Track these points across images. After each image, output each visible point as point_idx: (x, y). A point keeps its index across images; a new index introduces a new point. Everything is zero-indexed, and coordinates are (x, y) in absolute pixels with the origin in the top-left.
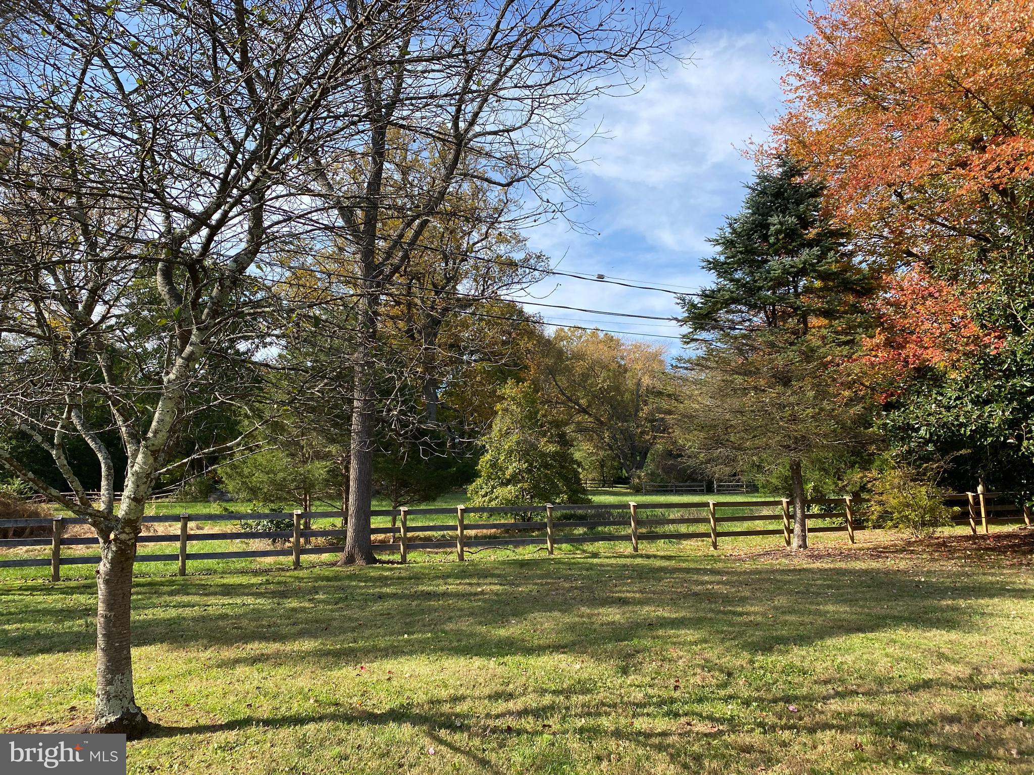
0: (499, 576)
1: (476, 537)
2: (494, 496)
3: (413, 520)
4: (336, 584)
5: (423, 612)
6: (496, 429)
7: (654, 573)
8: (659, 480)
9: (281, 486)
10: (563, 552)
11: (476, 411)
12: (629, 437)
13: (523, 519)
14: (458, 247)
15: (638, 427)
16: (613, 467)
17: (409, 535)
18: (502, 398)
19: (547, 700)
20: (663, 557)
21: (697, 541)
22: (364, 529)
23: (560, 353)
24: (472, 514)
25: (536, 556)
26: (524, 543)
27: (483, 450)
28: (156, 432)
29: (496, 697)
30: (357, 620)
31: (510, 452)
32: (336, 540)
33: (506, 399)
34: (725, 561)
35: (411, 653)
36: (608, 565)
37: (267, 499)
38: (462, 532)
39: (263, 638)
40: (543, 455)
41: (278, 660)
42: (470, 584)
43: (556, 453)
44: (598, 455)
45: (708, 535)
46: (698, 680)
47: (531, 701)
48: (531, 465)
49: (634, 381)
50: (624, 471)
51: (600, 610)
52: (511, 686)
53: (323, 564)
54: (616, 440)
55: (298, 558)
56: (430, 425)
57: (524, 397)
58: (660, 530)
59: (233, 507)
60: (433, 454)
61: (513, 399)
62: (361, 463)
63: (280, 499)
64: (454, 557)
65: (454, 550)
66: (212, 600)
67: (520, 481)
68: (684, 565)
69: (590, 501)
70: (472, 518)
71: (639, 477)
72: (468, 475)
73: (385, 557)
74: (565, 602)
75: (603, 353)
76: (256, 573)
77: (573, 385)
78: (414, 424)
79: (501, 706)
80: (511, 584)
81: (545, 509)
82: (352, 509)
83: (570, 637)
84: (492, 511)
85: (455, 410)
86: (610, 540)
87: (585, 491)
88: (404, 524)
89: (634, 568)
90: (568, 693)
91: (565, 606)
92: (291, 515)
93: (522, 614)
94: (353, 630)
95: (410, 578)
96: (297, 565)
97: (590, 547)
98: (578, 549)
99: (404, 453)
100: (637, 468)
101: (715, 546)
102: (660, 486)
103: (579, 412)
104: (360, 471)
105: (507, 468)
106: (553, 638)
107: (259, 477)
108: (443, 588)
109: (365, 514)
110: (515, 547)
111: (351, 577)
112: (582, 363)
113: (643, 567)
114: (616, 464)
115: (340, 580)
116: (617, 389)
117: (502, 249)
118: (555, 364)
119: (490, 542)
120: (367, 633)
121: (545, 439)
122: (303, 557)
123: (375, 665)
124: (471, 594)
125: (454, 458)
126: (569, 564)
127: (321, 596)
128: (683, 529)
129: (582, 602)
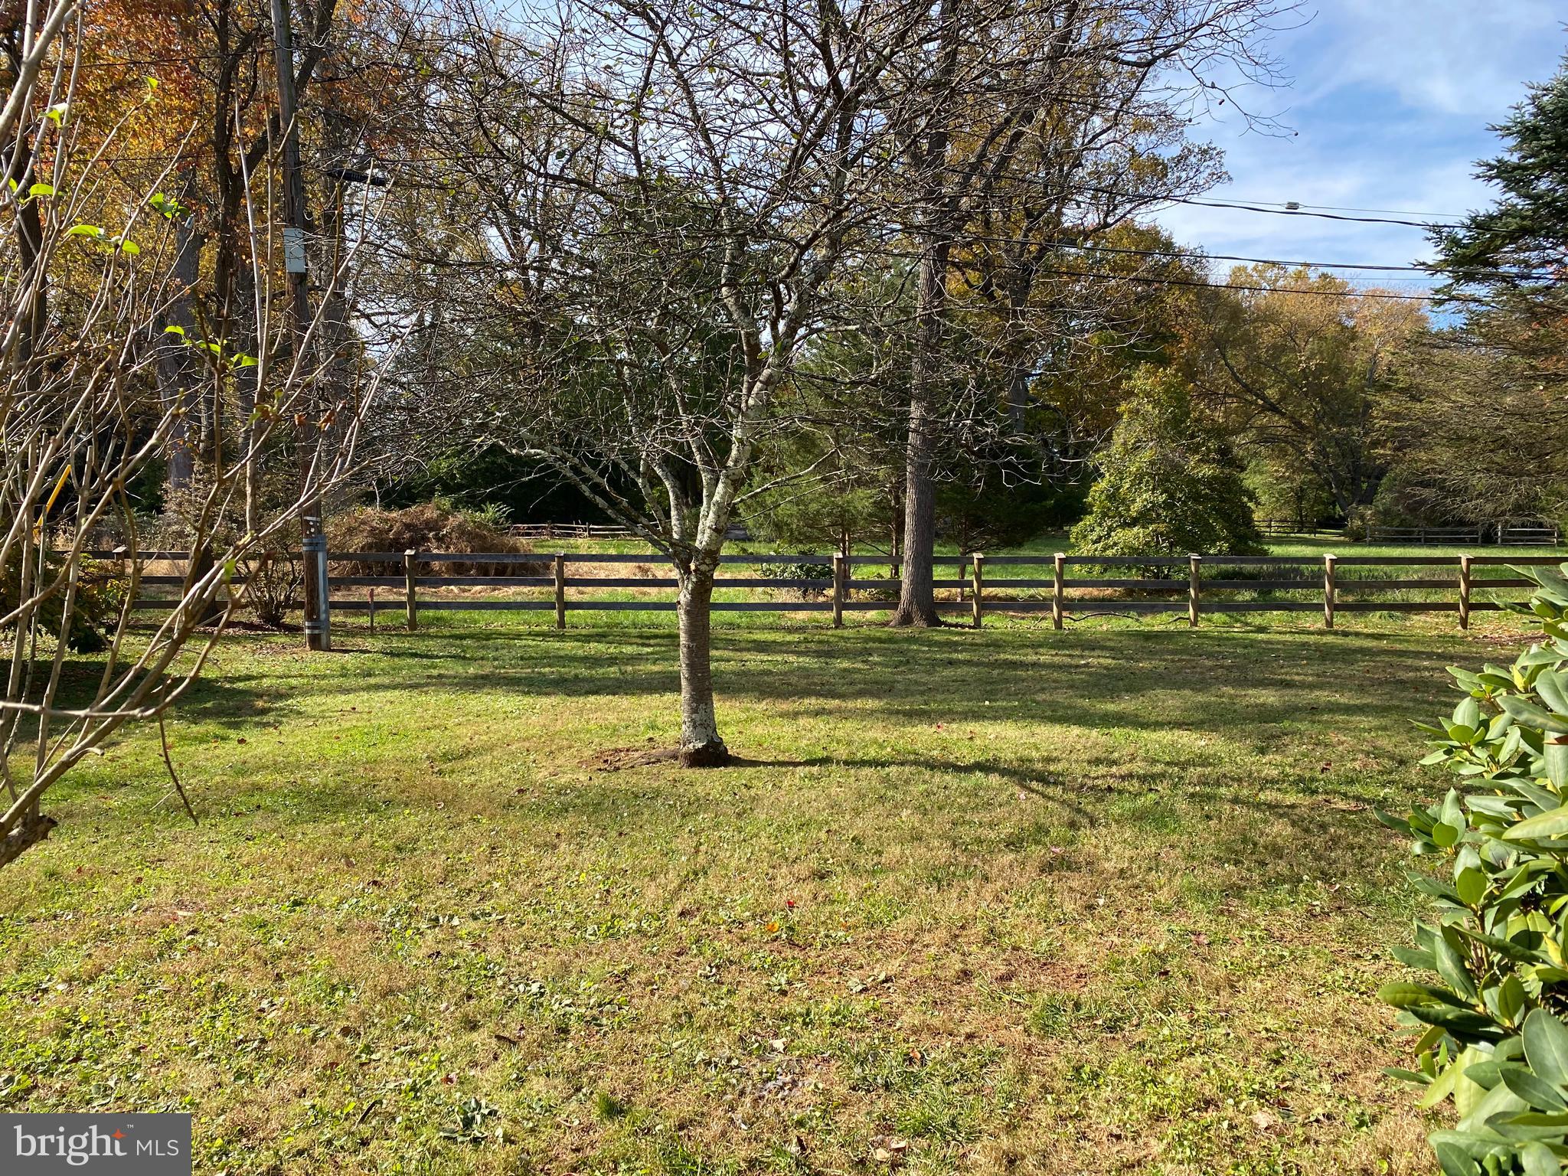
0: (1112, 649)
1: (1082, 599)
2: (1110, 542)
3: (988, 573)
4: (892, 646)
5: (1007, 681)
6: (1118, 440)
7: (1347, 655)
8: (1396, 522)
9: (812, 521)
10: (1214, 623)
11: (1088, 411)
12: (1350, 452)
13: (1156, 576)
14: (1068, 144)
15: (1366, 434)
16: (1318, 500)
17: (985, 592)
18: (1130, 394)
19: (1159, 768)
20: (1368, 636)
21: (1437, 616)
22: (924, 582)
23: (1236, 313)
24: (1077, 567)
25: (1172, 628)
26: (1154, 610)
27: (1097, 474)
28: (736, 462)
29: (1097, 762)
30: (925, 684)
31: (1139, 478)
32: (887, 594)
33: (1137, 395)
34: (1469, 644)
35: (995, 718)
36: (1278, 642)
37: (794, 540)
38: (1060, 591)
39: (818, 694)
40: (1193, 481)
41: (845, 715)
42: (1070, 656)
43: (1214, 478)
44: (1293, 481)
45: (1454, 607)
46: (1357, 765)
47: (1139, 767)
48: (1171, 496)
49: (1367, 356)
50: (1338, 508)
51: (1250, 692)
52: (1116, 755)
53: (870, 623)
54: (1326, 456)
55: (839, 615)
56: (1018, 439)
57: (1166, 391)
58: (1376, 598)
59: (751, 548)
60: (1020, 481)
61: (1148, 395)
62: (920, 492)
63: (810, 539)
64: (1048, 624)
65: (1048, 615)
66: (747, 656)
67: (1152, 522)
68: (1398, 646)
69: (1266, 553)
70: (1077, 571)
71: (1362, 518)
72: (1073, 510)
73: (951, 619)
74: (1202, 681)
75: (1313, 310)
76: (790, 630)
77: (1256, 364)
78: (993, 437)
79: (1102, 770)
80: (1129, 658)
81: (1188, 561)
82: (907, 554)
83: (1200, 716)
84: (1108, 563)
85: (1055, 409)
86: (1290, 610)
87: (1258, 537)
88: (978, 576)
89: (1318, 647)
90: (1184, 766)
91: (1201, 684)
92: (830, 559)
93: (1139, 691)
94: (922, 693)
95: (988, 645)
96: (839, 622)
97: (1256, 619)
98: (1237, 621)
99: (979, 480)
100: (1360, 503)
101: (1464, 623)
102: (1398, 533)
103: (1263, 409)
104: (920, 503)
105: (1134, 501)
106: (1176, 714)
107: (786, 509)
108: (1032, 658)
109: (924, 562)
110: (1140, 615)
111: (910, 640)
112: (1272, 327)
113: (1333, 646)
114: (1324, 495)
115: (896, 642)
116: (1335, 370)
117: (1143, 142)
118: (1226, 330)
119: (1102, 606)
120: (939, 697)
121: (1197, 457)
122: (846, 614)
123: (954, 726)
124: (1071, 666)
125: (1051, 486)
126: (1219, 639)
127: (875, 658)
128: (1417, 597)
129: (1226, 683)
